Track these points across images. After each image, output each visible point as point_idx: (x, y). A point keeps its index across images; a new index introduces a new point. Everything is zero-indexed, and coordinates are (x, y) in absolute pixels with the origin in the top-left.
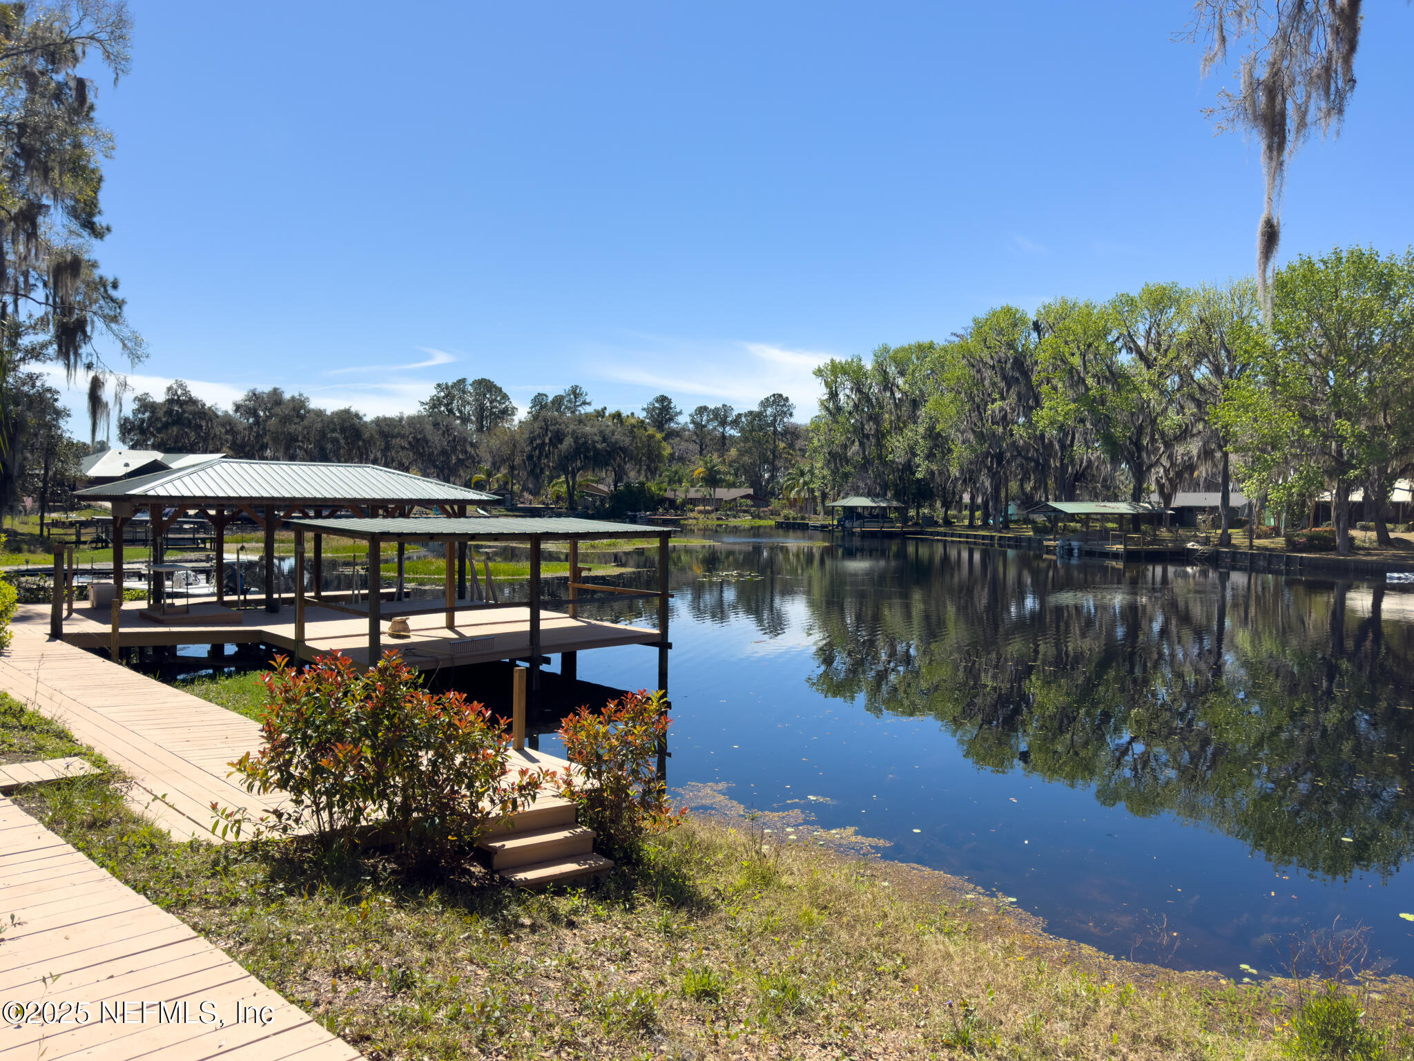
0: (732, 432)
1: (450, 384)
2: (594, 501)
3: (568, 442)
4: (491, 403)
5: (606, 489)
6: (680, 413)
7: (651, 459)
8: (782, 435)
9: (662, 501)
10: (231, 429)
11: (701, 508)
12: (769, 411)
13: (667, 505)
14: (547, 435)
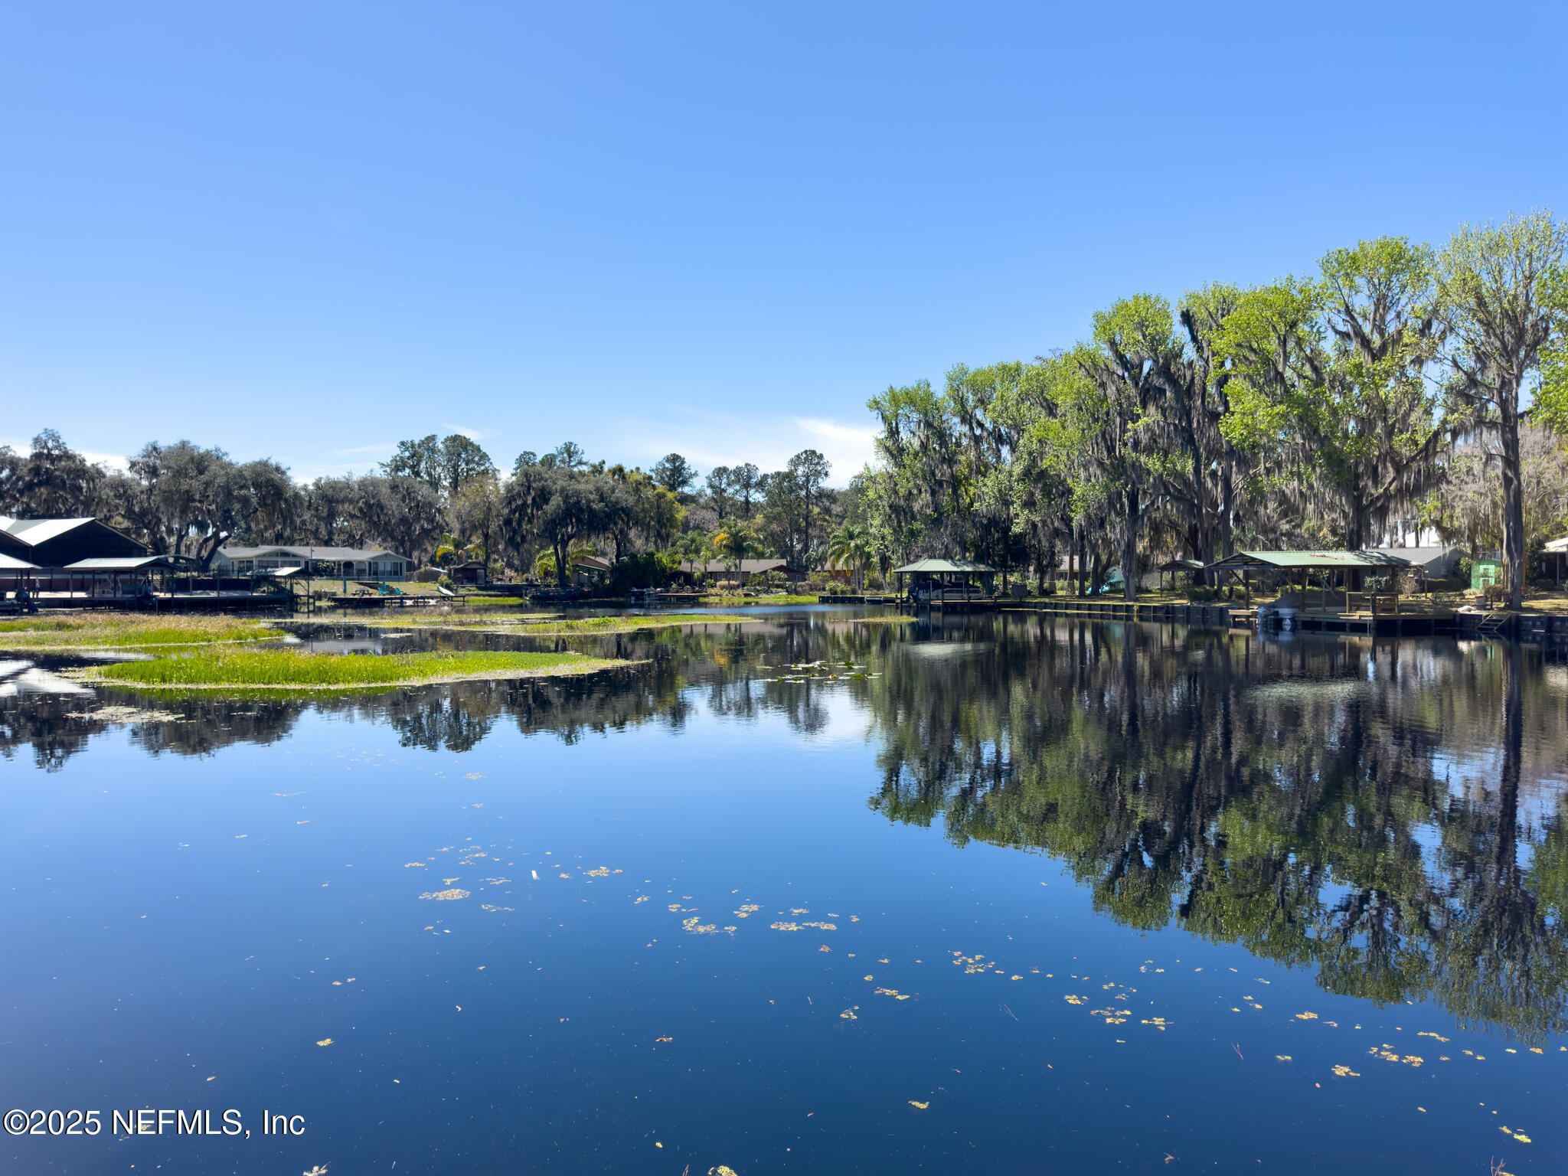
0: (757, 497)
1: (417, 442)
2: (590, 578)
3: (556, 501)
4: (467, 464)
5: (606, 562)
6: (696, 474)
7: (661, 524)
8: (816, 498)
9: (676, 575)
10: (125, 492)
11: (724, 582)
12: (801, 470)
13: (681, 581)
14: (529, 493)
